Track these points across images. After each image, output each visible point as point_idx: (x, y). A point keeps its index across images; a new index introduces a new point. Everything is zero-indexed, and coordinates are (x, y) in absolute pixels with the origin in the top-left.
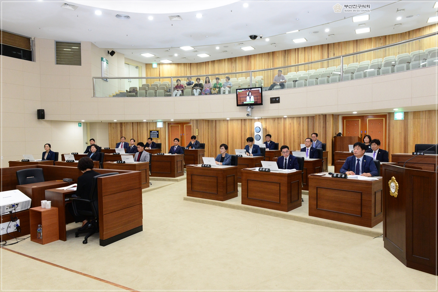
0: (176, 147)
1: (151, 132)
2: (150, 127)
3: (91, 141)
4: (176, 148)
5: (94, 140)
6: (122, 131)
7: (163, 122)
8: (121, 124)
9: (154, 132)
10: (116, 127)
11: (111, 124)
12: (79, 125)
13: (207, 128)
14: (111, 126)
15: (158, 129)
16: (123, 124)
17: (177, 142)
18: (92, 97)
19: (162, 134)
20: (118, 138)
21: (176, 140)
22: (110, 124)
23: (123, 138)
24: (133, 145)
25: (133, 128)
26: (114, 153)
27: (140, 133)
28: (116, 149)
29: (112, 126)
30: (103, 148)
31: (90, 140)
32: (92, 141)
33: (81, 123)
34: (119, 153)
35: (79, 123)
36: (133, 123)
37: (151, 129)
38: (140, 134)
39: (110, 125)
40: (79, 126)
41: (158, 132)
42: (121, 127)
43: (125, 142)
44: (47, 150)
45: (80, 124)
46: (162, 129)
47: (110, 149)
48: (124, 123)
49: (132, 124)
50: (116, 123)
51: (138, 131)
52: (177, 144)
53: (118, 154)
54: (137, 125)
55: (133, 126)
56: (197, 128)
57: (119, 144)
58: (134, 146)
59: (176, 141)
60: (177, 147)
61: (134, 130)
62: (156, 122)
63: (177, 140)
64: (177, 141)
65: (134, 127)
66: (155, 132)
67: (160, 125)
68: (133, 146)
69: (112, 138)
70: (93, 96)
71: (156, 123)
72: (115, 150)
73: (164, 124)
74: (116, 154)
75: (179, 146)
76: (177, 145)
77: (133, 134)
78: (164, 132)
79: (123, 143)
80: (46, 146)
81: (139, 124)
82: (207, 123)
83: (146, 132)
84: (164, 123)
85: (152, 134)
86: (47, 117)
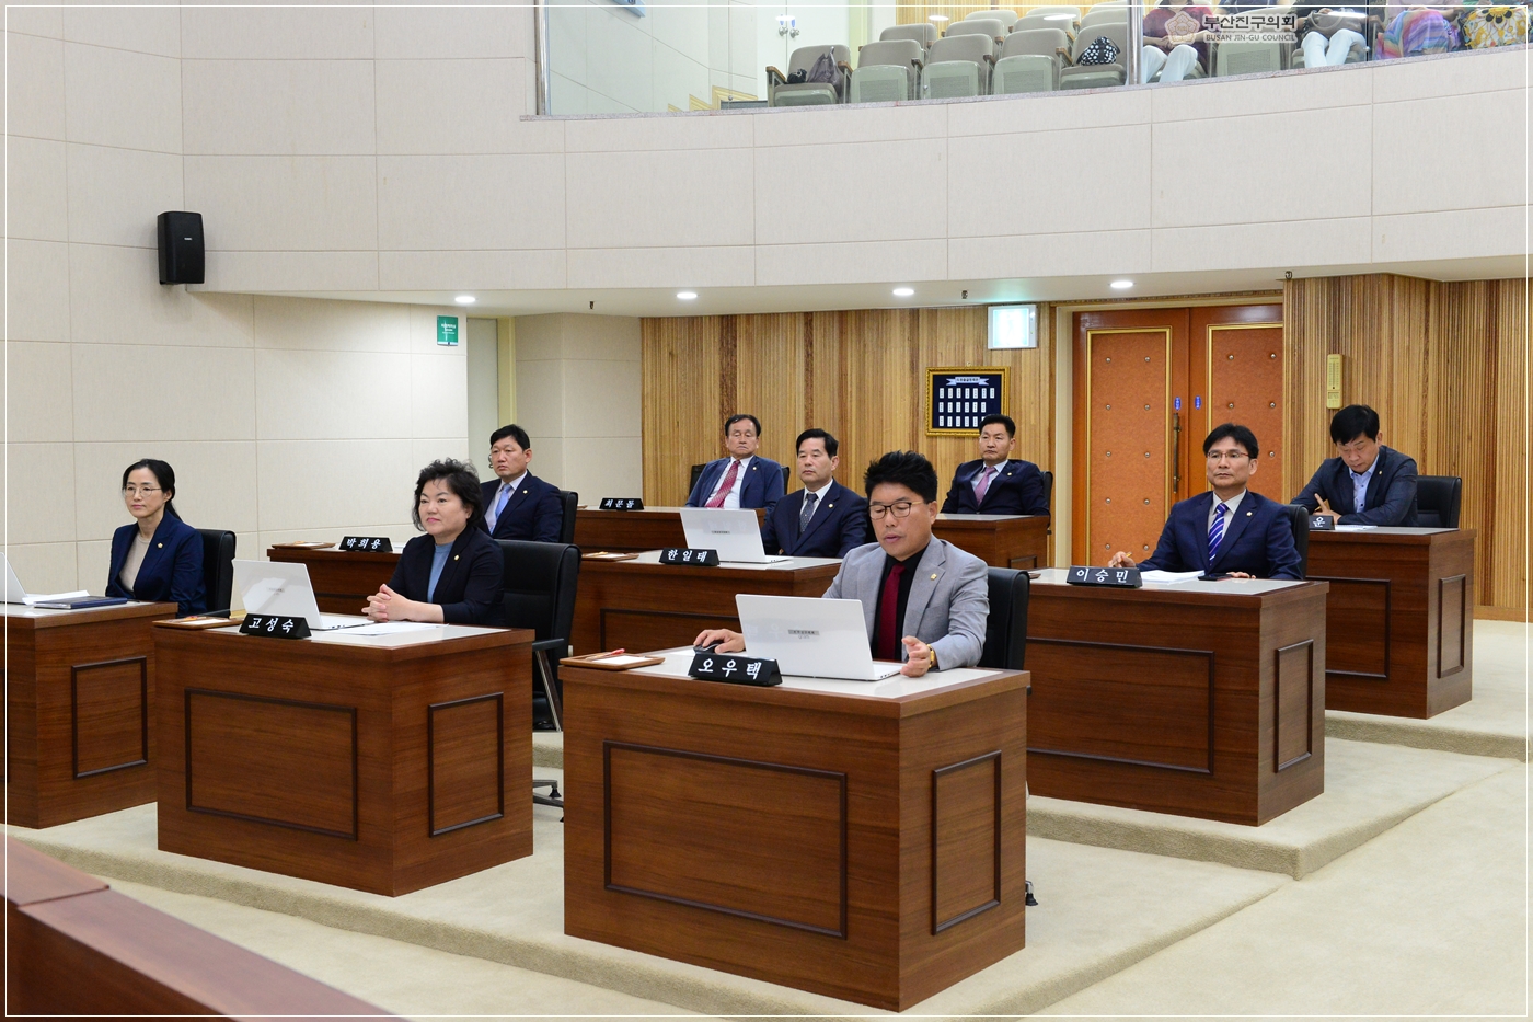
0: (1224, 510)
1: (940, 381)
2: (933, 348)
3: (500, 443)
4: (1228, 519)
5: (523, 440)
6: (734, 378)
7: (1039, 305)
8: (728, 323)
9: (963, 386)
10: (695, 348)
11: (654, 327)
12: (440, 330)
13: (1418, 348)
14: (657, 343)
15: (996, 364)
16: (741, 328)
17: (1235, 462)
18: (525, 118)
19: (1024, 400)
20: (707, 431)
21: (1227, 444)
22: (648, 330)
23: (747, 425)
24: (821, 482)
25: (809, 356)
26: (672, 554)
27: (861, 388)
28: (688, 515)
29: (664, 343)
30: (589, 502)
31: (495, 437)
32: (509, 441)
33: (454, 321)
34: (712, 554)
35: (441, 320)
36: (809, 317)
37: (945, 363)
38: (861, 402)
39: (649, 341)
40: (440, 337)
41: (994, 381)
42: (728, 350)
43: (756, 462)
44: (143, 512)
45: (447, 320)
46: (1026, 358)
47: (647, 509)
48: (749, 317)
49: (801, 328)
50: (693, 322)
51: (842, 375)
52: (1241, 476)
53: (702, 557)
54: (842, 333)
55: (809, 343)
56: (1334, 349)
57: (715, 470)
58: (838, 493)
59: (1232, 454)
60: (1233, 504)
61: (818, 372)
62: (986, 306)
63: (1238, 440)
64: (1242, 449)
65: (817, 346)
66: (971, 386)
67: (1012, 330)
68: (821, 493)
69: (666, 430)
70: (532, 111)
71: (982, 312)
72: (675, 520)
73: (1045, 322)
74: (687, 557)
75: (1252, 500)
76: (1235, 488)
77: (809, 397)
78: (1045, 386)
79: (745, 463)
80: (135, 476)
81: (851, 323)
82: (1418, 308)
83: (908, 381)
84: (1047, 310)
85: (946, 400)
86: (222, 270)
